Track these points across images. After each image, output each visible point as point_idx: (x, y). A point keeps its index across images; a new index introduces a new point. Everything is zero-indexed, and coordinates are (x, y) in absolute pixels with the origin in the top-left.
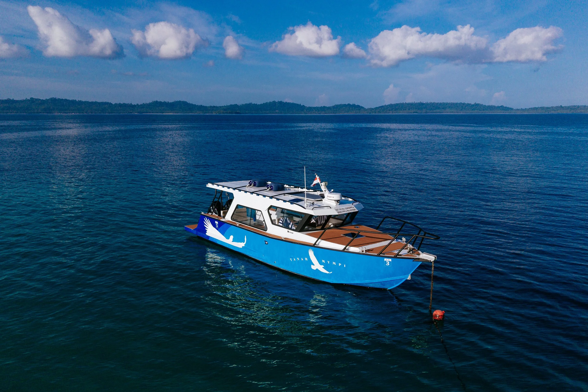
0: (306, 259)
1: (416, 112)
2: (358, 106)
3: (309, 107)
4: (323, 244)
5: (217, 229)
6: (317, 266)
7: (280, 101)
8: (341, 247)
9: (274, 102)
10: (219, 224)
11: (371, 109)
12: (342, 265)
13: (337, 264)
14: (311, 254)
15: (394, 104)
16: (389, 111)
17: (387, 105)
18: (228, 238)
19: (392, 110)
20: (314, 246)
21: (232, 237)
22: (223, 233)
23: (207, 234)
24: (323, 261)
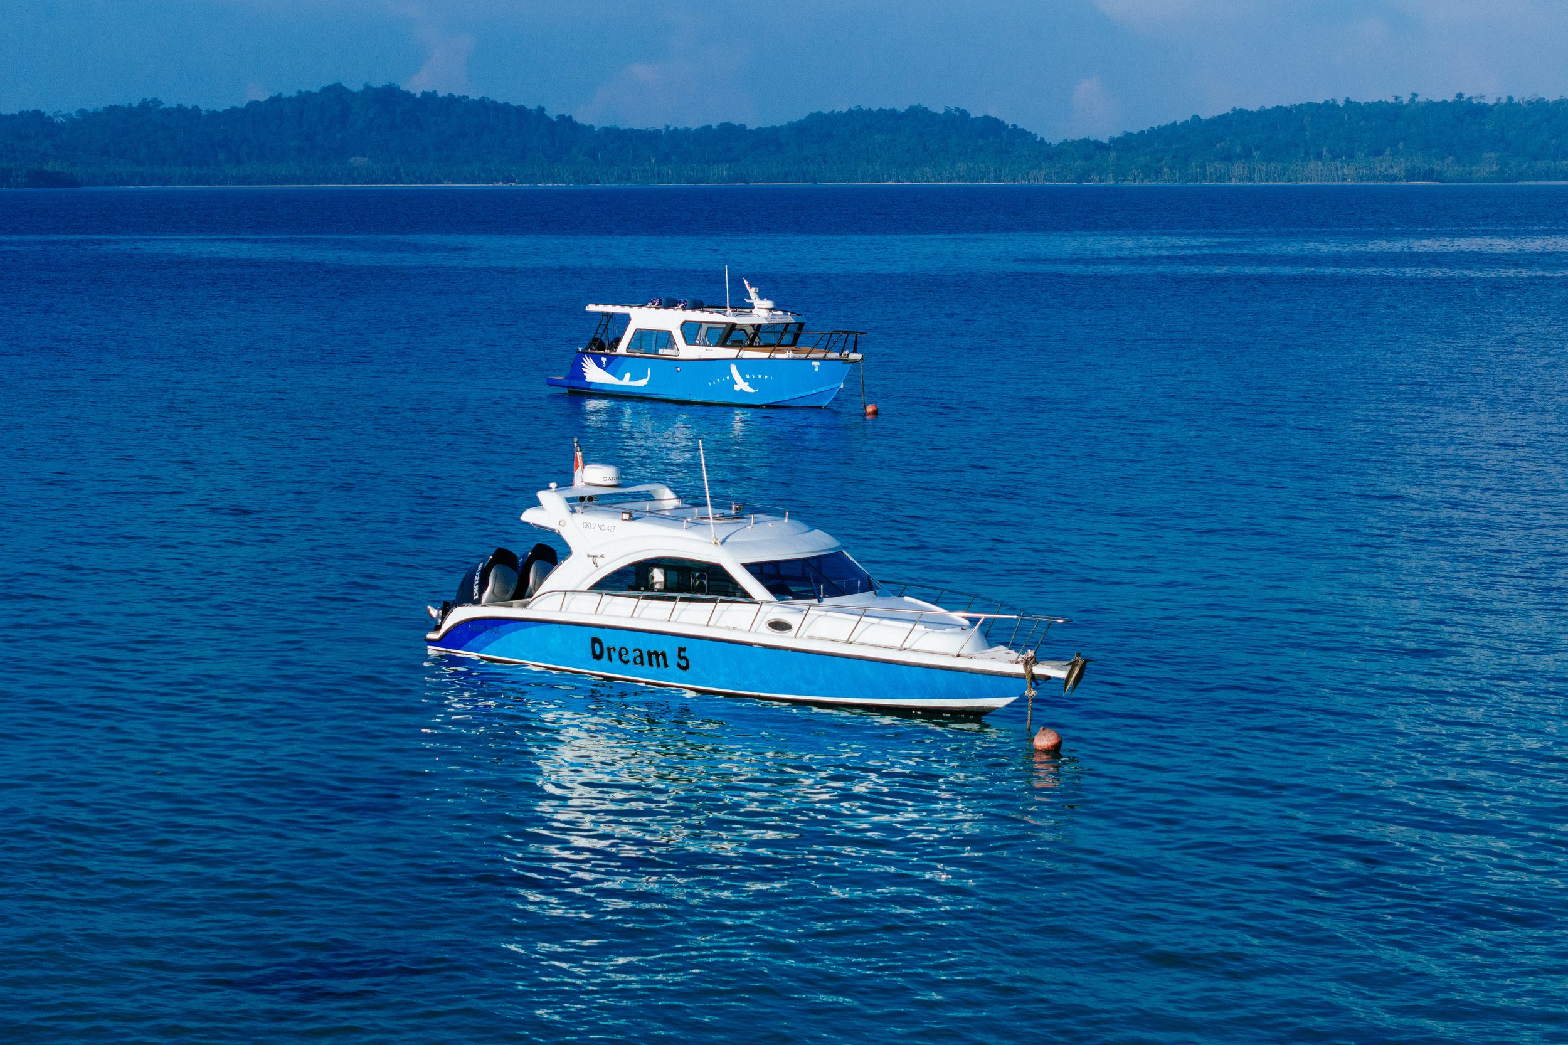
0: (728, 378)
1: (1429, 175)
2: (992, 126)
3: (607, 131)
4: (747, 354)
5: (604, 369)
6: (741, 385)
7: (378, 83)
8: (766, 355)
9: (336, 92)
10: (608, 363)
11: (1090, 149)
12: (769, 378)
13: (763, 377)
14: (734, 369)
15: (1263, 113)
16: (1220, 166)
17: (1212, 122)
18: (621, 378)
19: (1247, 155)
20: (737, 359)
21: (628, 376)
22: (613, 374)
23: (588, 380)
24: (748, 376)
